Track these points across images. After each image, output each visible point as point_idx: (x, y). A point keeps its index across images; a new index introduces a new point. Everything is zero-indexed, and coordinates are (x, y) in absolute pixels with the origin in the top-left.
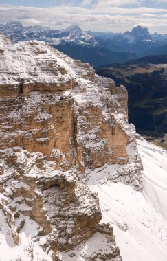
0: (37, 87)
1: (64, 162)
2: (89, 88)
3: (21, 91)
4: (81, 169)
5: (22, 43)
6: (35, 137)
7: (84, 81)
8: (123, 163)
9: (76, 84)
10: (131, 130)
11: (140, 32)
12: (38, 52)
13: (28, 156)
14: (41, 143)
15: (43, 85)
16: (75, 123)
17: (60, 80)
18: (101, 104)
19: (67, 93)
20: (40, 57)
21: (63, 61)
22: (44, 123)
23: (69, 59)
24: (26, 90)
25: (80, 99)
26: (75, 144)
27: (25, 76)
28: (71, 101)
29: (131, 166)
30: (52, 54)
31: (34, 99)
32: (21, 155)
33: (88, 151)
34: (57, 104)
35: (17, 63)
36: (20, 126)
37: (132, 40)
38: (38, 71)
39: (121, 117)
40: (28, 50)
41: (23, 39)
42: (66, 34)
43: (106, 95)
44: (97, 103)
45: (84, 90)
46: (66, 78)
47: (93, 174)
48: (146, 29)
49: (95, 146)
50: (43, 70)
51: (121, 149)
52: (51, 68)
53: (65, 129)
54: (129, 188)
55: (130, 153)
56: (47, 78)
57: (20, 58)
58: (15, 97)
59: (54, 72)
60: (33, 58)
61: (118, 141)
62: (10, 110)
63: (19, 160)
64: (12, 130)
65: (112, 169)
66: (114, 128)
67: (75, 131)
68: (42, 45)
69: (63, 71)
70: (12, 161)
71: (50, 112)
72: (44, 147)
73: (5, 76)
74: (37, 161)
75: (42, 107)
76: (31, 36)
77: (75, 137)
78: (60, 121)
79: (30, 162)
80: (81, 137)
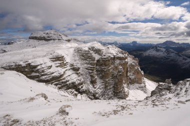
0: (118, 58)
4: (128, 84)
8: (141, 83)
10: (142, 72)
16: (127, 69)
19: (126, 60)
24: (115, 59)
28: (128, 63)
33: (130, 79)
34: (124, 63)
35: (113, 51)
39: (139, 68)
44: (133, 64)
47: (131, 86)
49: (132, 77)
54: (142, 92)
58: (113, 61)
61: (140, 76)
67: (127, 72)
71: (122, 66)
75: (120, 64)
80: (129, 74)
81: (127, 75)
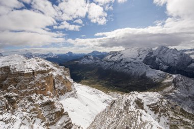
0: (39, 72)
1: (52, 95)
2: (57, 70)
3: (34, 74)
4: (58, 96)
5: (32, 59)
6: (40, 89)
7: (55, 68)
8: (71, 91)
9: (53, 70)
10: (71, 81)
11: (70, 53)
12: (39, 61)
13: (37, 96)
14: (43, 90)
15: (41, 71)
16: (54, 81)
17: (47, 69)
18: (62, 74)
19: (50, 73)
20: (39, 62)
21: (47, 63)
22: (43, 84)
23: (49, 62)
24: (35, 73)
25: (55, 74)
26: (55, 88)
27: (34, 69)
28: (52, 75)
29: (73, 92)
30: (43, 61)
31: (39, 76)
32: (34, 96)
33: (59, 90)
34: (47, 77)
35: (31, 65)
36: (34, 86)
37: (68, 55)
38: (39, 67)
39: (68, 78)
40: (35, 61)
41: (33, 57)
42: (48, 55)
43: (63, 71)
44: (60, 74)
45: (56, 71)
46: (49, 68)
47: (61, 97)
48: (72, 53)
49: (61, 88)
50: (41, 66)
51: (70, 87)
52: (44, 65)
53: (51, 84)
54: (73, 98)
55: (72, 87)
56: (43, 69)
57: (32, 63)
58: (32, 76)
59: (45, 67)
60: (37, 63)
61: (69, 85)
62: (30, 81)
63: (33, 99)
64: (32, 88)
65: (68, 94)
66: (67, 81)
67: (54, 84)
68: (39, 59)
69: (48, 66)
70: (30, 99)
71: (45, 79)
72: (44, 92)
73: (27, 70)
74: (40, 97)
75: (42, 78)
76: (36, 56)
77: (54, 86)
78: (49, 82)
79: (37, 98)
80: (56, 86)
81: (54, 87)
